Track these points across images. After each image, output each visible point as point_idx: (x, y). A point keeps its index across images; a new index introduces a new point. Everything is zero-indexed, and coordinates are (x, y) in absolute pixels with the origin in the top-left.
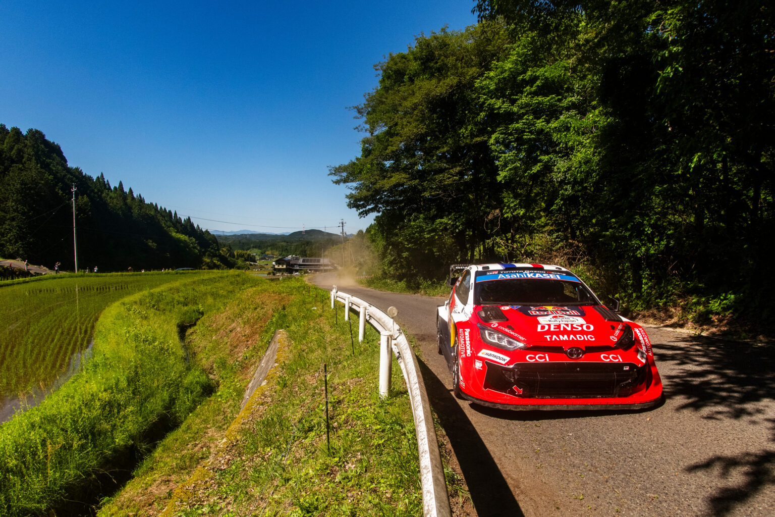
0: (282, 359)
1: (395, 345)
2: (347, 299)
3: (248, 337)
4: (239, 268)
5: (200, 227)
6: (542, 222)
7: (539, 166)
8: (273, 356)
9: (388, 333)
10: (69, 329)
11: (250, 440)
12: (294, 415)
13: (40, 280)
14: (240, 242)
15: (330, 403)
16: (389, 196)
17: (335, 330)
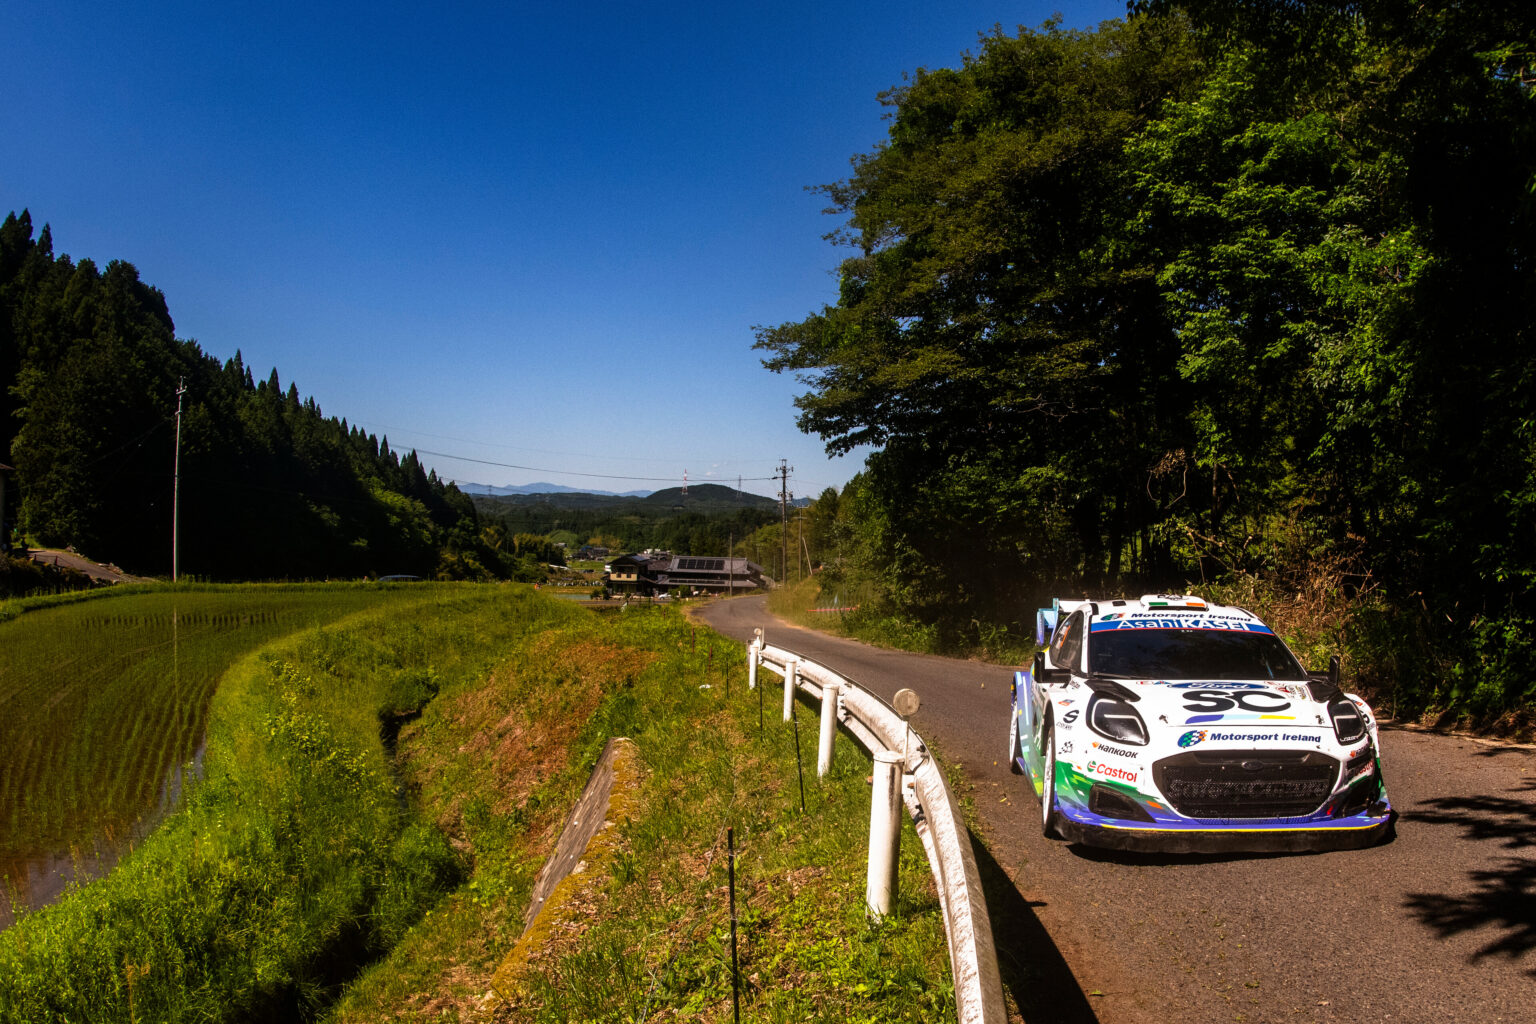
0: (623, 812)
1: (911, 787)
2: (789, 665)
3: (542, 752)
4: (523, 578)
5: (438, 475)
6: (1286, 487)
7: (1285, 345)
8: (601, 803)
9: (893, 756)
10: (160, 711)
11: (548, 1001)
12: (655, 949)
13: (107, 596)
14: (528, 514)
15: (743, 925)
16: (906, 405)
17: (755, 745)
